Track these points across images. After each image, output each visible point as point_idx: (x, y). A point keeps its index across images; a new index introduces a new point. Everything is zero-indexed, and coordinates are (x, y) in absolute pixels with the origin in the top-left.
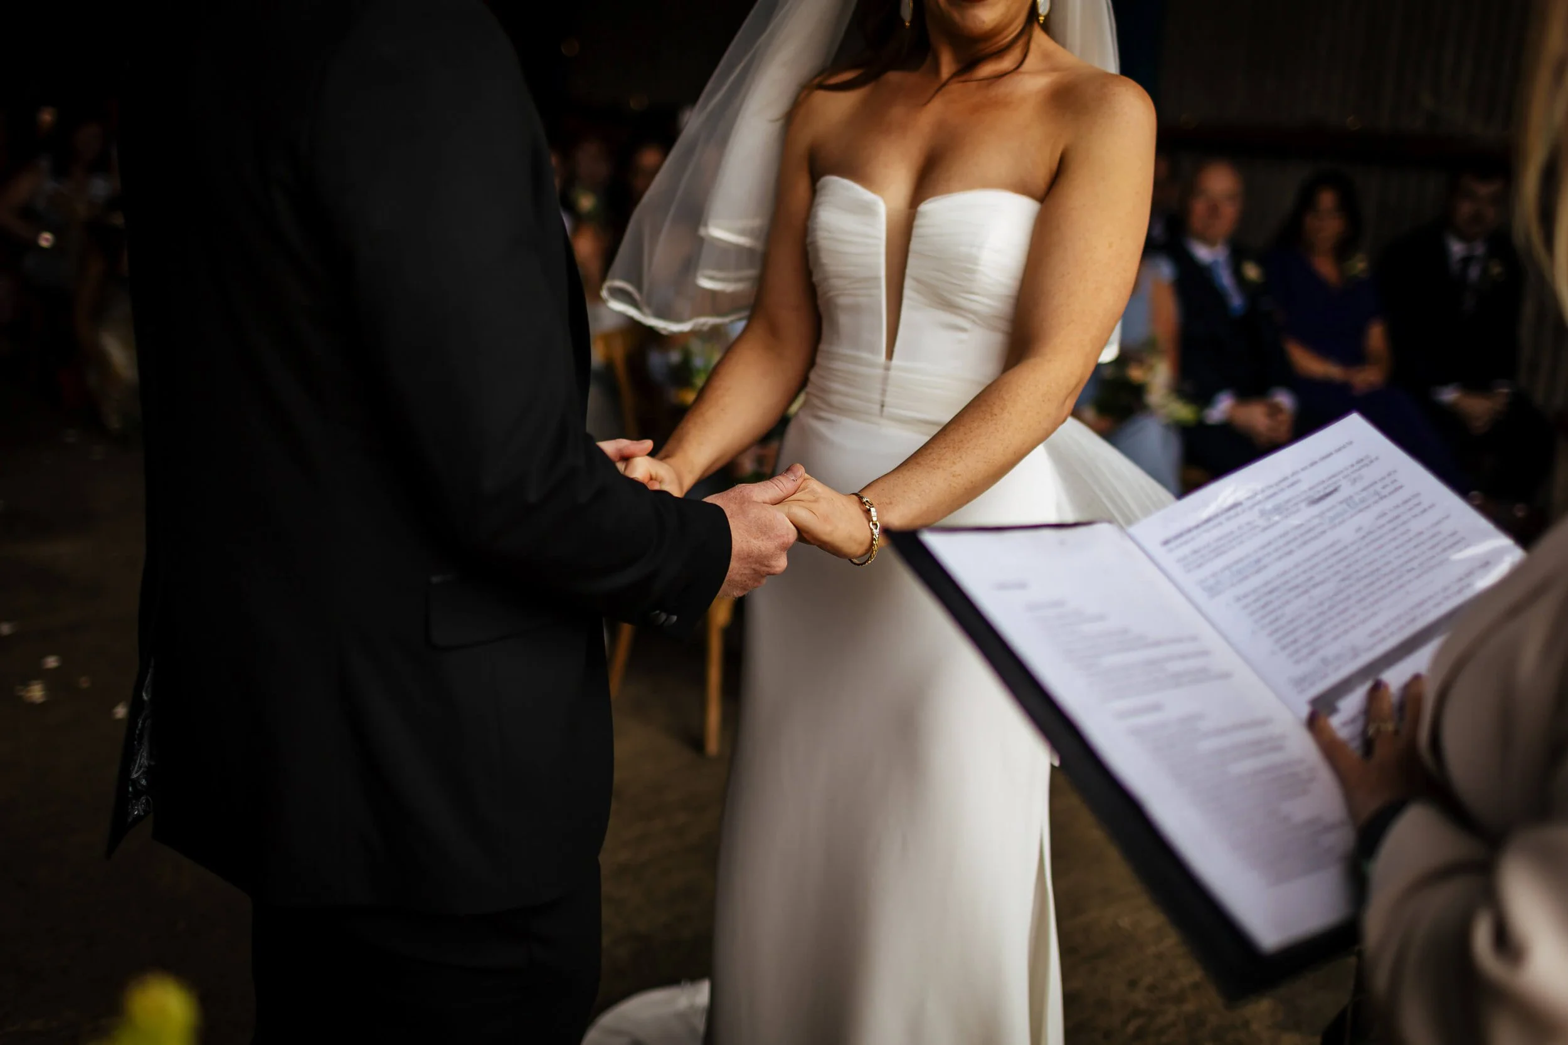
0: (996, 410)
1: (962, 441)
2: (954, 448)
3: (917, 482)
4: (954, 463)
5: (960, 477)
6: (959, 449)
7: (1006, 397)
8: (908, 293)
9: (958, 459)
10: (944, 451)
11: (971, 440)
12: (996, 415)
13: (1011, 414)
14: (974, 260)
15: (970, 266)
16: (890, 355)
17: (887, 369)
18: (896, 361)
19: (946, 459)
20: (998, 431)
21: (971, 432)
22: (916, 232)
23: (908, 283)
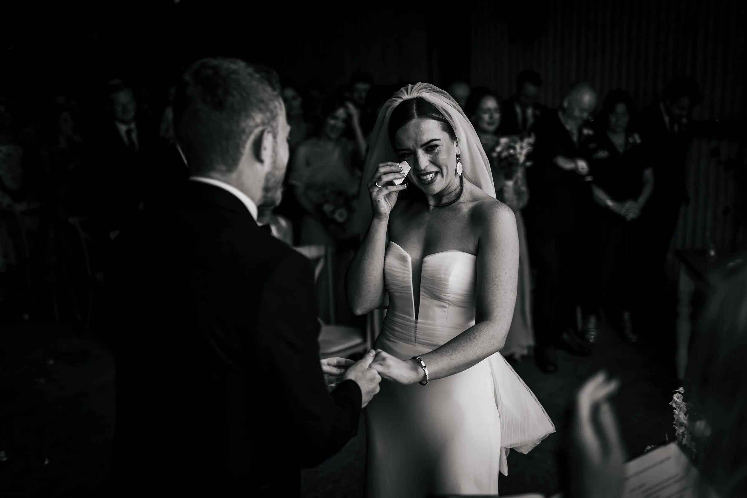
0: (471, 338)
1: (456, 347)
2: (452, 349)
3: (435, 358)
4: (452, 354)
5: (453, 361)
6: (455, 350)
7: (476, 334)
8: (421, 293)
9: (454, 353)
10: (448, 349)
11: (460, 347)
12: (471, 340)
13: (477, 341)
14: (447, 280)
15: (445, 283)
16: (417, 318)
17: (416, 323)
18: (419, 320)
19: (449, 352)
20: (472, 346)
21: (461, 344)
22: (423, 269)
23: (421, 289)
